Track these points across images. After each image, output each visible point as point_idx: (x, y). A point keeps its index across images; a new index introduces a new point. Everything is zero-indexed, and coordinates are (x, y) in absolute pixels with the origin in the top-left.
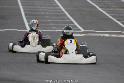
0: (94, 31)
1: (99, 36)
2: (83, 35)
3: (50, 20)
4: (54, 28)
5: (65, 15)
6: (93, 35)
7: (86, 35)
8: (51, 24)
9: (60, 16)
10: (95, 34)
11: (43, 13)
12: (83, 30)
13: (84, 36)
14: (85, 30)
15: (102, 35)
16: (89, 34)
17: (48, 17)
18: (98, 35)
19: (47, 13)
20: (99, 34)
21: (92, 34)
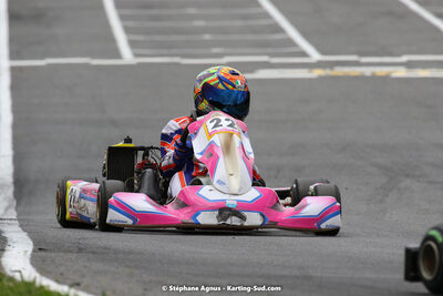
0: (353, 58)
3: (202, 23)
4: (215, 50)
6: (354, 74)
7: (328, 72)
8: (207, 37)
10: (358, 69)
12: (315, 56)
13: (321, 78)
15: (383, 74)
18: (369, 74)
20: (372, 69)
21: (347, 69)
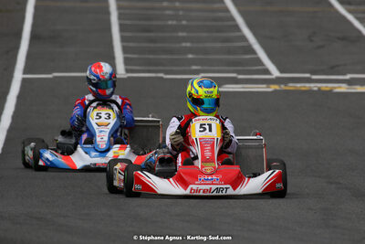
0: (307, 75)
1: (319, 89)
2: (273, 87)
3: (188, 45)
4: (194, 67)
5: (237, 28)
6: (303, 89)
7: (283, 87)
8: (190, 56)
9: (219, 30)
10: (308, 85)
11: (174, 22)
12: (275, 73)
13: (275, 91)
14: (281, 72)
15: (327, 89)
16: (292, 86)
17: (184, 34)
18: (316, 89)
19: (184, 22)
20: (319, 85)
21: (299, 85)
